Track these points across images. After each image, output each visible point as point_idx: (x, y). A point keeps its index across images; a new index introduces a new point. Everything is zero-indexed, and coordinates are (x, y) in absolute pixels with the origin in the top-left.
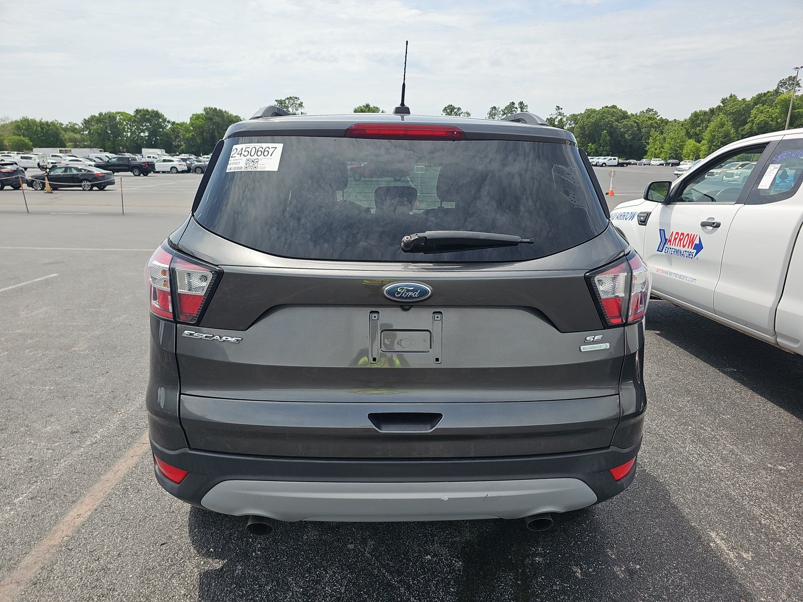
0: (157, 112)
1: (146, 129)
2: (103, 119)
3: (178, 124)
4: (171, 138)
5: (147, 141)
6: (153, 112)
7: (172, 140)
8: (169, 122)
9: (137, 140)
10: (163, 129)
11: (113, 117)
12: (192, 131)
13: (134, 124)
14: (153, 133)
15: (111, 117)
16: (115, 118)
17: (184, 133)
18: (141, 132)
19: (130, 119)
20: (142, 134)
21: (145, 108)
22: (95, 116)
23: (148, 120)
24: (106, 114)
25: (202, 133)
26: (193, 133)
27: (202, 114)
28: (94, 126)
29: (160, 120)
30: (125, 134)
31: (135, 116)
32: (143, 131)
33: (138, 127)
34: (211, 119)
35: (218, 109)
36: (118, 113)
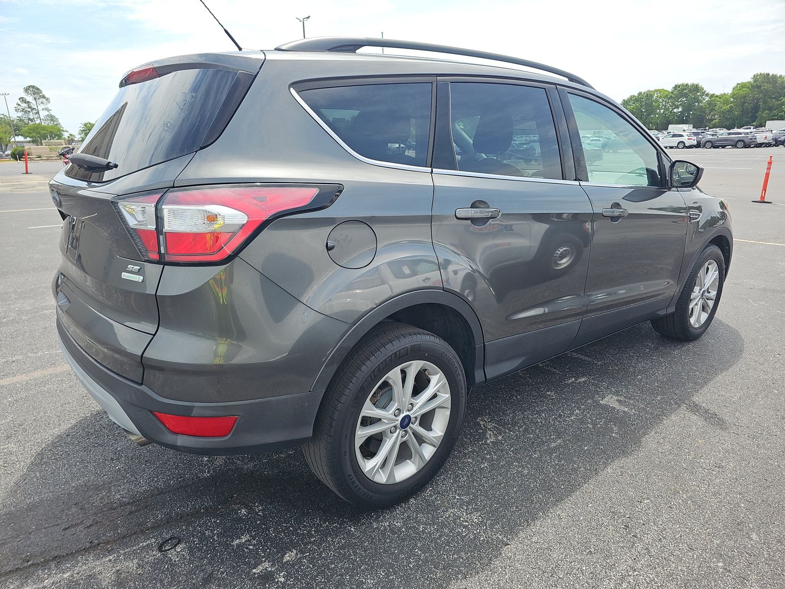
0: (697, 86)
1: (680, 104)
2: (641, 98)
3: (717, 96)
4: (704, 112)
5: (678, 117)
6: (693, 85)
7: (706, 113)
8: (707, 95)
9: (669, 116)
10: (699, 103)
11: (651, 95)
12: (732, 102)
13: (669, 101)
14: (687, 108)
15: (649, 95)
16: (652, 96)
17: (721, 105)
18: (674, 108)
19: (667, 96)
20: (675, 110)
21: (685, 82)
22: (634, 96)
23: (686, 95)
24: (644, 93)
25: (744, 103)
26: (732, 105)
27: (750, 82)
28: (630, 105)
29: (698, 94)
30: (658, 111)
31: (672, 93)
32: (677, 107)
33: (673, 103)
34: (759, 87)
35: (771, 75)
36: (656, 91)
